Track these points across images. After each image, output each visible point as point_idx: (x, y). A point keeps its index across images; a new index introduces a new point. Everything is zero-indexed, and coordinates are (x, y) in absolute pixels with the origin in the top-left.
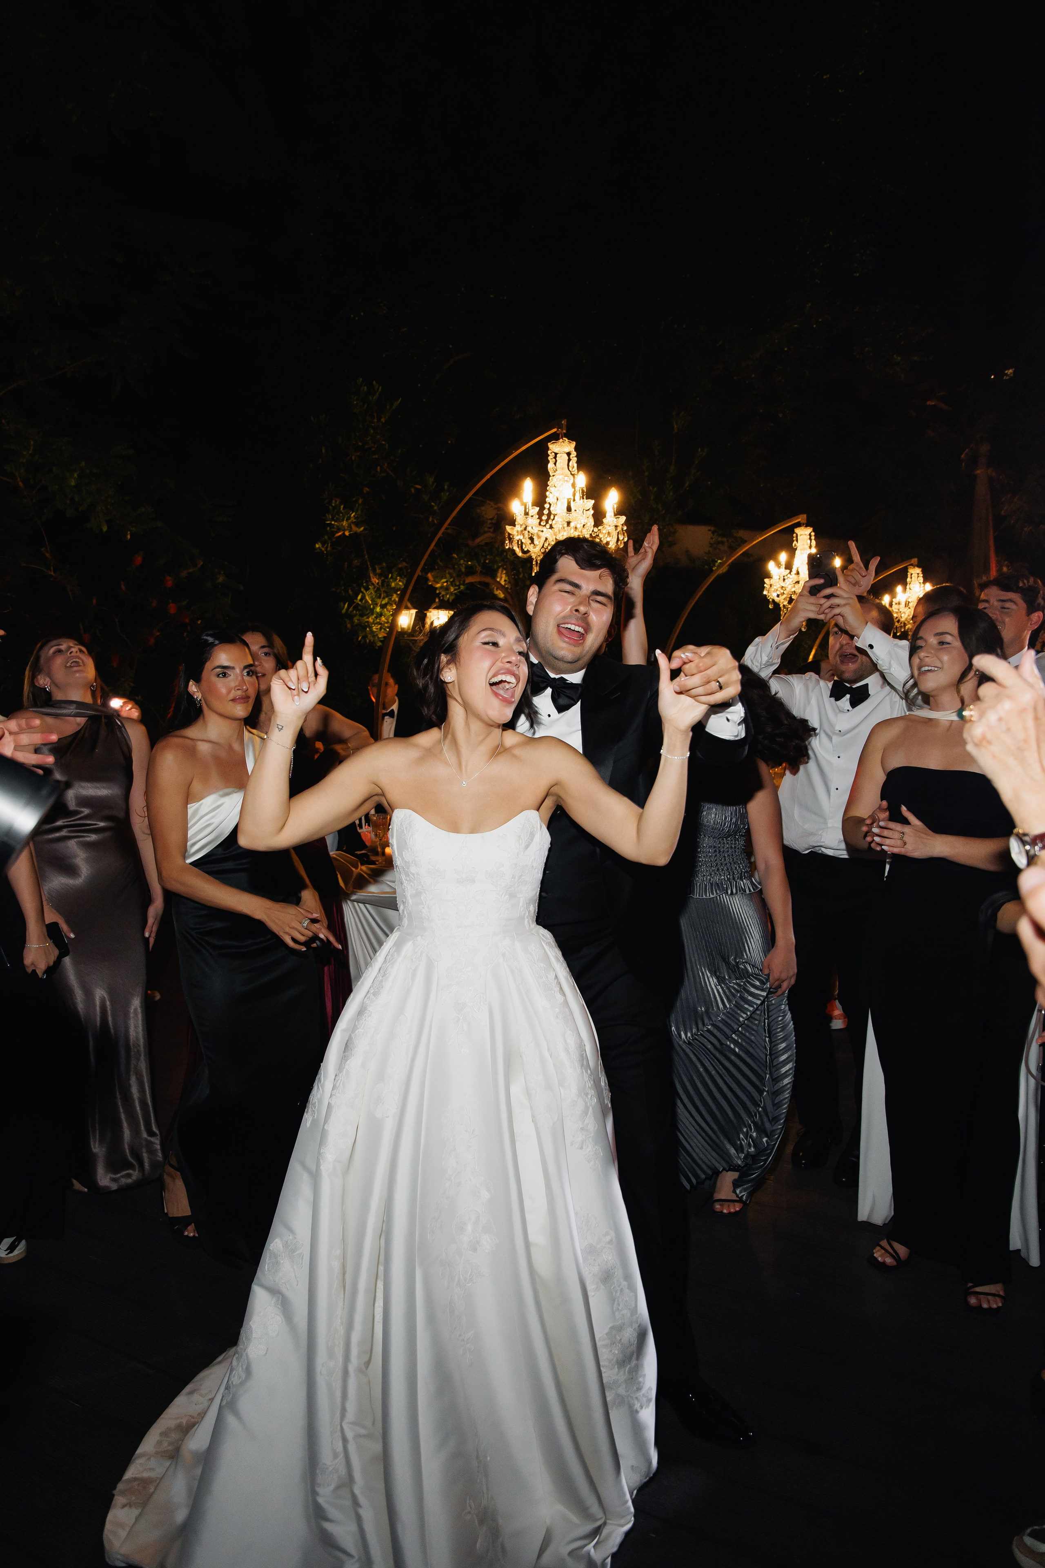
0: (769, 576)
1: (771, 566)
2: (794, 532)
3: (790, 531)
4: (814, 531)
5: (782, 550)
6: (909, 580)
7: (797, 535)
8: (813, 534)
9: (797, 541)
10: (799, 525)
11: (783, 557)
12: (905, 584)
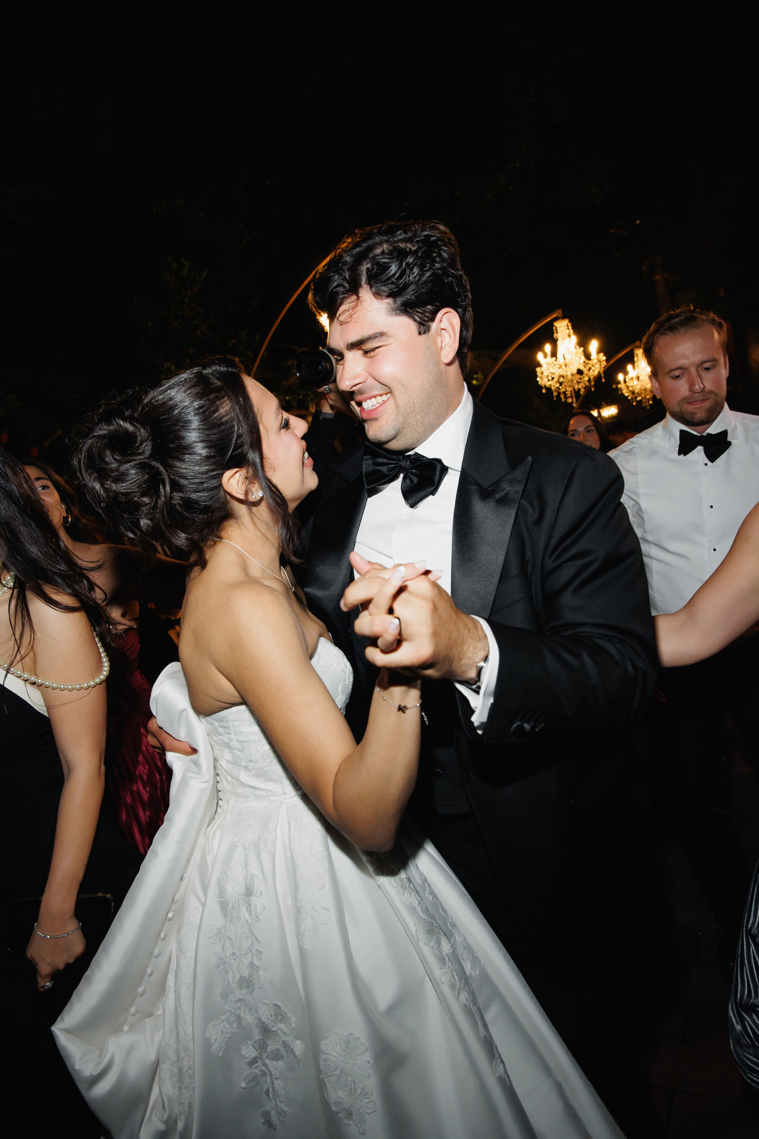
0: (540, 365)
1: (540, 356)
2: (553, 326)
3: (551, 324)
4: (570, 321)
5: (547, 342)
6: (636, 359)
7: (556, 327)
8: (570, 324)
9: (557, 332)
10: (556, 319)
11: (548, 348)
12: (633, 362)
